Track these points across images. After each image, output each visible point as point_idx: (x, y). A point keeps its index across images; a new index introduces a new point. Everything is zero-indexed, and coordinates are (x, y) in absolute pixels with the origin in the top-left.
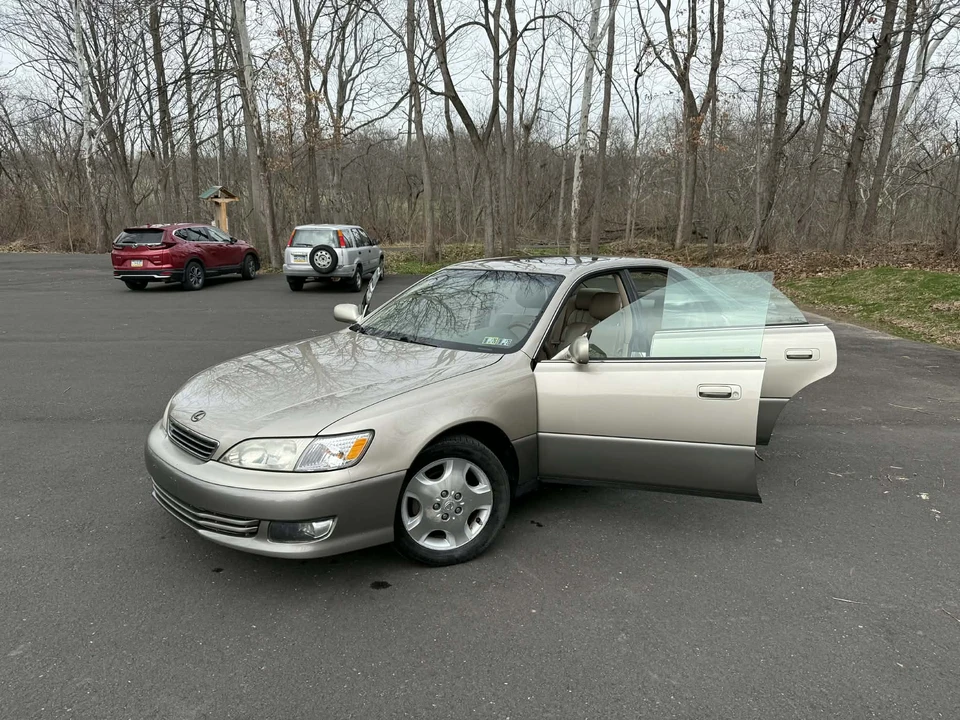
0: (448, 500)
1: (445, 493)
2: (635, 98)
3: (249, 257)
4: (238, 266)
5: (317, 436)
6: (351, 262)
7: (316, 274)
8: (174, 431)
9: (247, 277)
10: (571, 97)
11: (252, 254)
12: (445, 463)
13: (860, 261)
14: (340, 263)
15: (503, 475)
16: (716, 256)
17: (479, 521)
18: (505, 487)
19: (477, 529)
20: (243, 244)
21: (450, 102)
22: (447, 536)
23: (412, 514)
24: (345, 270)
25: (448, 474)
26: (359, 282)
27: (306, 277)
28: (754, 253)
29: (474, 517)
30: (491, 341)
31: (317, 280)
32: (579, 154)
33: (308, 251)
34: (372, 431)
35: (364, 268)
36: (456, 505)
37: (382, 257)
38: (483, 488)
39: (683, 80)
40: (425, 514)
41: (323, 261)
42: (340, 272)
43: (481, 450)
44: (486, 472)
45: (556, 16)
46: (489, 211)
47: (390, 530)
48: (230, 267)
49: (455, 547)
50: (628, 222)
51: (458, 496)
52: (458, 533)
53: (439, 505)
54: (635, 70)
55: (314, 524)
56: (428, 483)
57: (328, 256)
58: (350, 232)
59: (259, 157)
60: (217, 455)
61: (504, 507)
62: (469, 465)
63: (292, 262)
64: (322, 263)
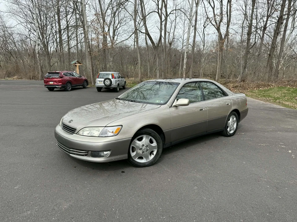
0: (144, 147)
1: (143, 145)
2: (203, 35)
3: (85, 82)
4: (81, 84)
5: (105, 126)
6: (116, 83)
7: (105, 86)
8: (63, 126)
9: (84, 88)
10: (184, 34)
11: (86, 81)
12: (143, 137)
13: (273, 85)
14: (113, 83)
15: (161, 141)
16: (228, 83)
17: (153, 154)
18: (161, 144)
19: (152, 156)
20: (83, 78)
21: (147, 36)
22: (144, 158)
23: (133, 151)
24: (114, 86)
25: (144, 139)
26: (118, 89)
27: (102, 88)
28: (240, 82)
29: (151, 153)
30: (157, 102)
31: (105, 88)
32: (186, 51)
33: (103, 79)
34: (122, 126)
35: (120, 85)
36: (146, 149)
37: (125, 82)
38: (155, 144)
39: (218, 29)
40: (137, 151)
41: (108, 83)
42: (113, 86)
43: (154, 133)
44: (155, 140)
45: (179, 10)
46: (158, 68)
47: (127, 155)
48: (79, 84)
49: (146, 162)
50: (201, 73)
51: (147, 146)
52: (147, 157)
53: (141, 149)
54: (203, 26)
55: (104, 152)
56: (138, 142)
57: (109, 81)
58: (116, 74)
59: (89, 52)
60: (76, 132)
61: (161, 150)
62: (150, 137)
63: (98, 83)
64: (107, 83)
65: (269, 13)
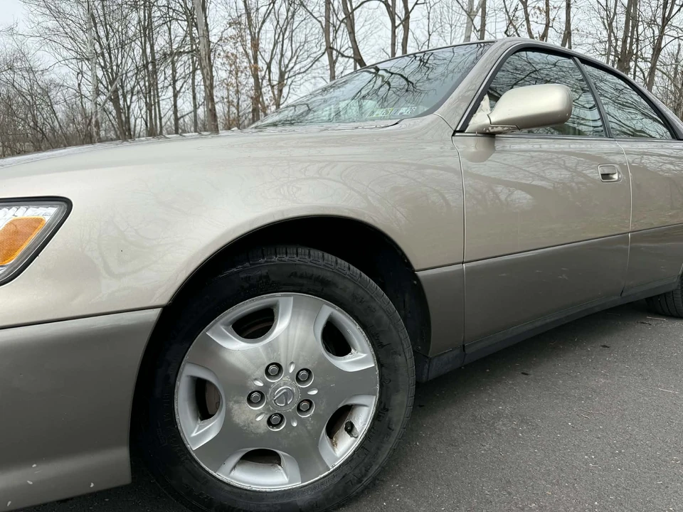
0: (283, 383)
1: (274, 369)
12: (275, 305)
15: (401, 335)
17: (350, 429)
18: (405, 361)
19: (345, 446)
21: (357, 64)
22: (283, 459)
23: (204, 412)
25: (282, 326)
29: (339, 420)
34: (66, 204)
36: (296, 400)
38: (360, 359)
40: (228, 412)
43: (352, 279)
44: (364, 327)
49: (298, 484)
51: (303, 375)
52: (306, 455)
53: (261, 394)
54: (506, 33)
56: (236, 344)
61: (402, 400)
62: (328, 310)
65: (668, 10)
